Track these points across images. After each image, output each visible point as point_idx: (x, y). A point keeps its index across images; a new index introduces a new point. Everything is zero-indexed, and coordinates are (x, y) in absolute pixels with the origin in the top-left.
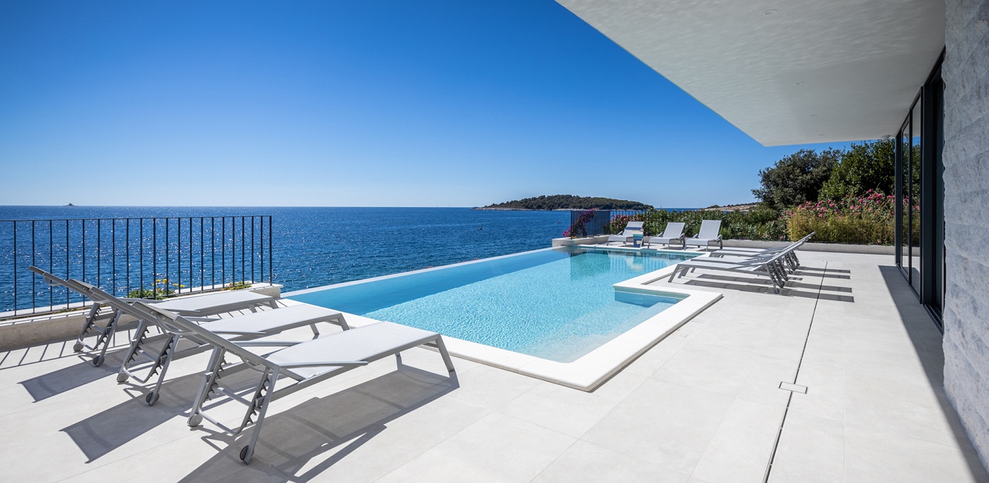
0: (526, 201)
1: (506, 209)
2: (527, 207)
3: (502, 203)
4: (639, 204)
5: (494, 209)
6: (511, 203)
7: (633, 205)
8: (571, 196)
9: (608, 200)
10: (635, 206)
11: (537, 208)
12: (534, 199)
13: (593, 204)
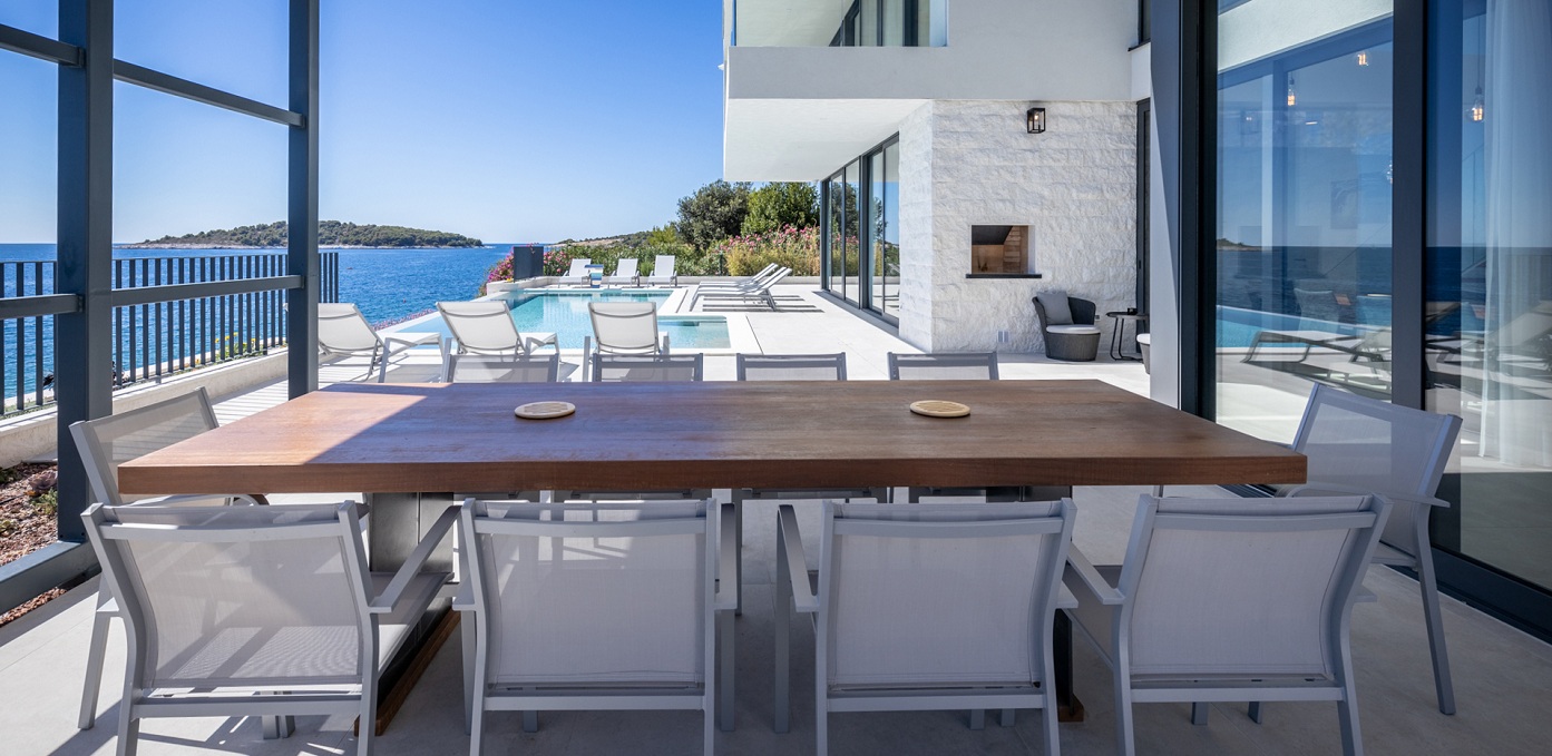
0: (244, 231)
1: (200, 246)
2: (247, 242)
3: (189, 236)
4: (459, 238)
5: (167, 246)
6: (209, 235)
7: (450, 239)
8: (339, 224)
9: (407, 230)
10: (454, 241)
11: (269, 244)
12: (264, 228)
13: (381, 237)
